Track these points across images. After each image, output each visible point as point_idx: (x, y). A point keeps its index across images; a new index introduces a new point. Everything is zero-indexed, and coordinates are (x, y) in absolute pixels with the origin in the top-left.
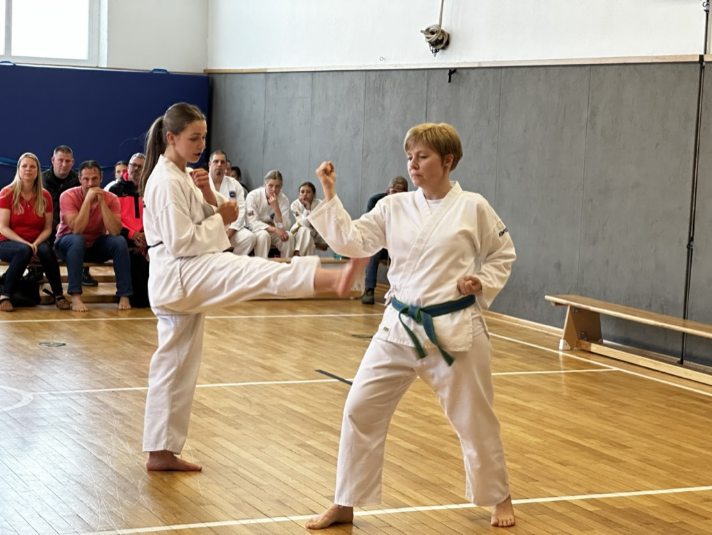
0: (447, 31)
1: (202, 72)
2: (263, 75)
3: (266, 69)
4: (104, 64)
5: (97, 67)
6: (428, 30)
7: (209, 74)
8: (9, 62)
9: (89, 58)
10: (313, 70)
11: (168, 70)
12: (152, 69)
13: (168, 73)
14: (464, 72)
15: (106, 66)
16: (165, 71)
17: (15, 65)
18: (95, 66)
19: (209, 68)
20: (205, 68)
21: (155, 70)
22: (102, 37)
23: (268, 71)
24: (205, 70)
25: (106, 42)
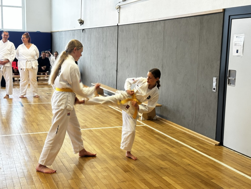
0: (83, 20)
2: (58, 32)
6: (79, 20)
16: (40, 32)
21: (37, 31)
25: (26, 25)
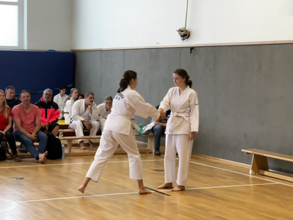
0: (188, 30)
1: (70, 51)
5: (22, 50)
6: (180, 30)
7: (73, 51)
9: (19, 46)
10: (124, 49)
12: (48, 50)
13: (55, 51)
14: (198, 48)
15: (26, 49)
22: (24, 36)
23: (103, 50)
25: (27, 38)
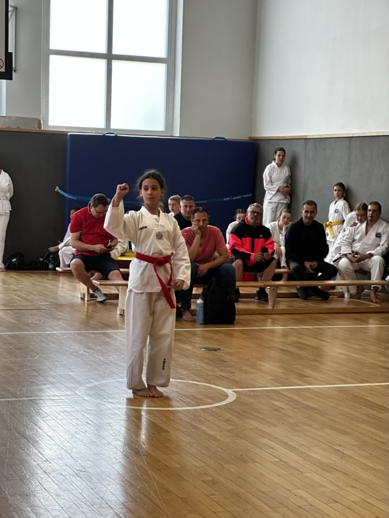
1: (248, 139)
2: (303, 140)
3: (306, 136)
4: (177, 134)
5: (171, 136)
7: (253, 140)
8: (113, 134)
9: (166, 131)
10: (351, 136)
11: (226, 138)
12: (214, 137)
13: (226, 140)
15: (178, 135)
16: (224, 138)
17: (116, 136)
18: (170, 135)
19: (253, 136)
20: (250, 136)
21: (217, 138)
22: (175, 114)
23: (308, 137)
24: (250, 138)
25: (179, 118)
